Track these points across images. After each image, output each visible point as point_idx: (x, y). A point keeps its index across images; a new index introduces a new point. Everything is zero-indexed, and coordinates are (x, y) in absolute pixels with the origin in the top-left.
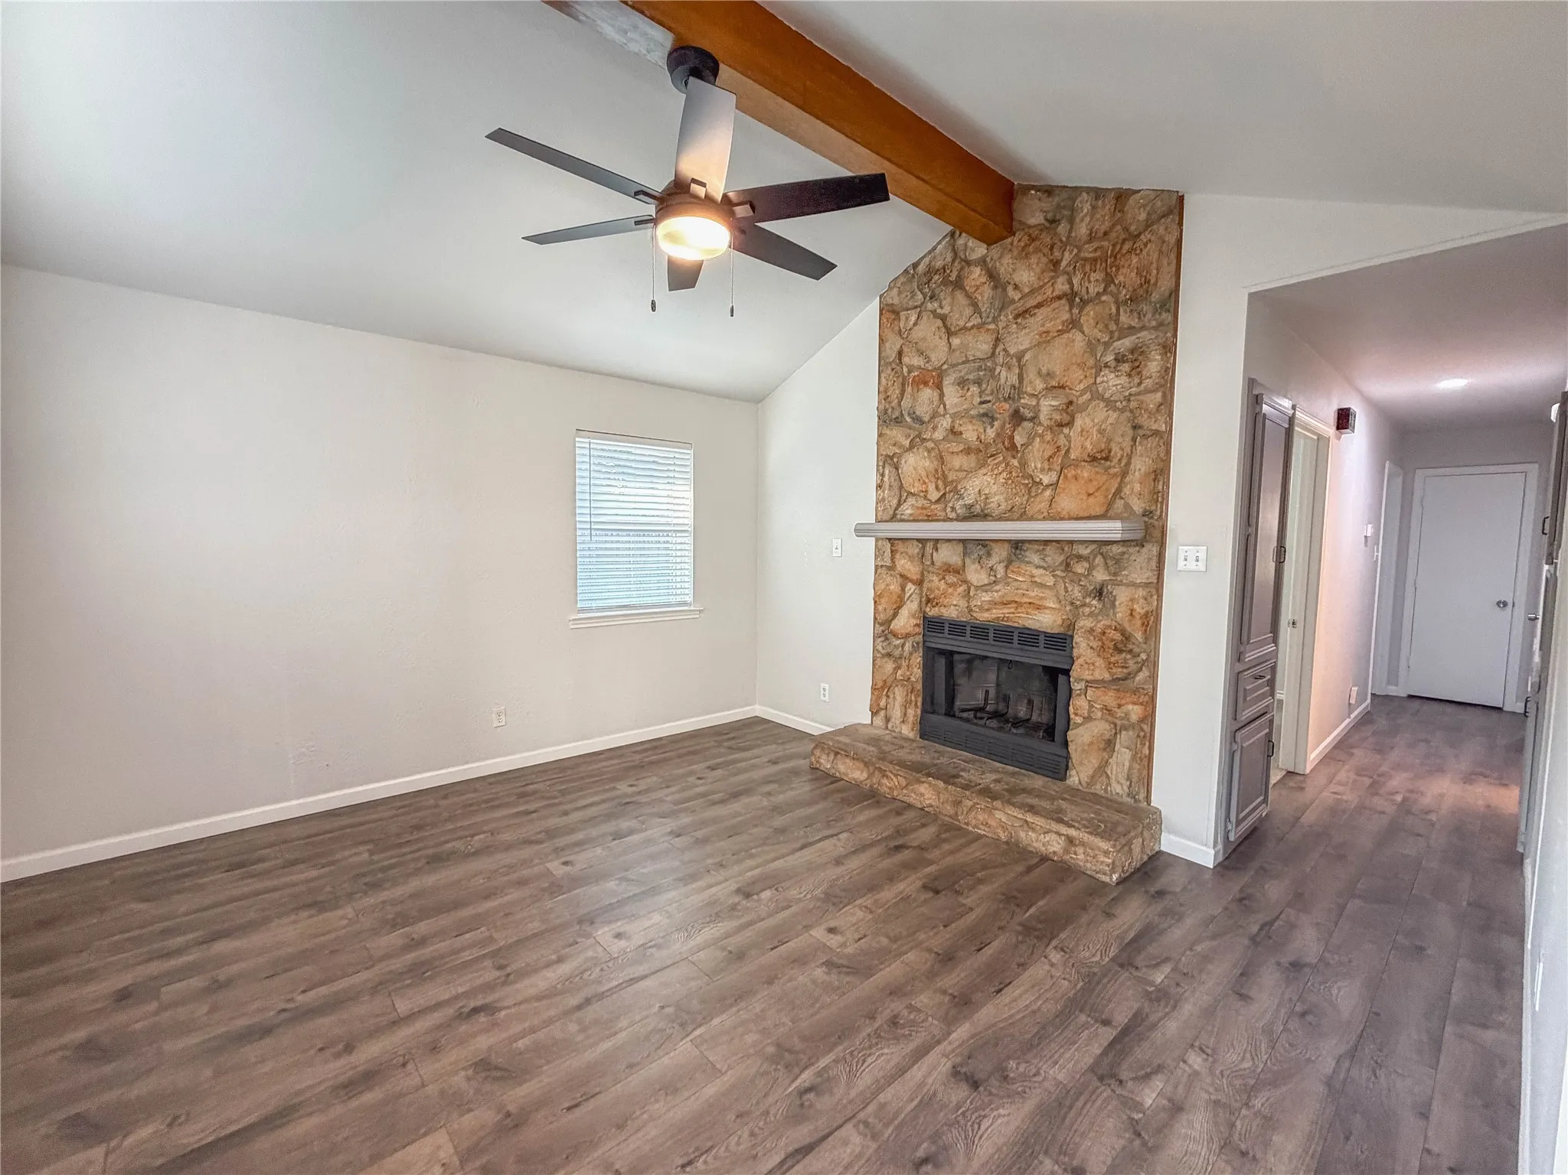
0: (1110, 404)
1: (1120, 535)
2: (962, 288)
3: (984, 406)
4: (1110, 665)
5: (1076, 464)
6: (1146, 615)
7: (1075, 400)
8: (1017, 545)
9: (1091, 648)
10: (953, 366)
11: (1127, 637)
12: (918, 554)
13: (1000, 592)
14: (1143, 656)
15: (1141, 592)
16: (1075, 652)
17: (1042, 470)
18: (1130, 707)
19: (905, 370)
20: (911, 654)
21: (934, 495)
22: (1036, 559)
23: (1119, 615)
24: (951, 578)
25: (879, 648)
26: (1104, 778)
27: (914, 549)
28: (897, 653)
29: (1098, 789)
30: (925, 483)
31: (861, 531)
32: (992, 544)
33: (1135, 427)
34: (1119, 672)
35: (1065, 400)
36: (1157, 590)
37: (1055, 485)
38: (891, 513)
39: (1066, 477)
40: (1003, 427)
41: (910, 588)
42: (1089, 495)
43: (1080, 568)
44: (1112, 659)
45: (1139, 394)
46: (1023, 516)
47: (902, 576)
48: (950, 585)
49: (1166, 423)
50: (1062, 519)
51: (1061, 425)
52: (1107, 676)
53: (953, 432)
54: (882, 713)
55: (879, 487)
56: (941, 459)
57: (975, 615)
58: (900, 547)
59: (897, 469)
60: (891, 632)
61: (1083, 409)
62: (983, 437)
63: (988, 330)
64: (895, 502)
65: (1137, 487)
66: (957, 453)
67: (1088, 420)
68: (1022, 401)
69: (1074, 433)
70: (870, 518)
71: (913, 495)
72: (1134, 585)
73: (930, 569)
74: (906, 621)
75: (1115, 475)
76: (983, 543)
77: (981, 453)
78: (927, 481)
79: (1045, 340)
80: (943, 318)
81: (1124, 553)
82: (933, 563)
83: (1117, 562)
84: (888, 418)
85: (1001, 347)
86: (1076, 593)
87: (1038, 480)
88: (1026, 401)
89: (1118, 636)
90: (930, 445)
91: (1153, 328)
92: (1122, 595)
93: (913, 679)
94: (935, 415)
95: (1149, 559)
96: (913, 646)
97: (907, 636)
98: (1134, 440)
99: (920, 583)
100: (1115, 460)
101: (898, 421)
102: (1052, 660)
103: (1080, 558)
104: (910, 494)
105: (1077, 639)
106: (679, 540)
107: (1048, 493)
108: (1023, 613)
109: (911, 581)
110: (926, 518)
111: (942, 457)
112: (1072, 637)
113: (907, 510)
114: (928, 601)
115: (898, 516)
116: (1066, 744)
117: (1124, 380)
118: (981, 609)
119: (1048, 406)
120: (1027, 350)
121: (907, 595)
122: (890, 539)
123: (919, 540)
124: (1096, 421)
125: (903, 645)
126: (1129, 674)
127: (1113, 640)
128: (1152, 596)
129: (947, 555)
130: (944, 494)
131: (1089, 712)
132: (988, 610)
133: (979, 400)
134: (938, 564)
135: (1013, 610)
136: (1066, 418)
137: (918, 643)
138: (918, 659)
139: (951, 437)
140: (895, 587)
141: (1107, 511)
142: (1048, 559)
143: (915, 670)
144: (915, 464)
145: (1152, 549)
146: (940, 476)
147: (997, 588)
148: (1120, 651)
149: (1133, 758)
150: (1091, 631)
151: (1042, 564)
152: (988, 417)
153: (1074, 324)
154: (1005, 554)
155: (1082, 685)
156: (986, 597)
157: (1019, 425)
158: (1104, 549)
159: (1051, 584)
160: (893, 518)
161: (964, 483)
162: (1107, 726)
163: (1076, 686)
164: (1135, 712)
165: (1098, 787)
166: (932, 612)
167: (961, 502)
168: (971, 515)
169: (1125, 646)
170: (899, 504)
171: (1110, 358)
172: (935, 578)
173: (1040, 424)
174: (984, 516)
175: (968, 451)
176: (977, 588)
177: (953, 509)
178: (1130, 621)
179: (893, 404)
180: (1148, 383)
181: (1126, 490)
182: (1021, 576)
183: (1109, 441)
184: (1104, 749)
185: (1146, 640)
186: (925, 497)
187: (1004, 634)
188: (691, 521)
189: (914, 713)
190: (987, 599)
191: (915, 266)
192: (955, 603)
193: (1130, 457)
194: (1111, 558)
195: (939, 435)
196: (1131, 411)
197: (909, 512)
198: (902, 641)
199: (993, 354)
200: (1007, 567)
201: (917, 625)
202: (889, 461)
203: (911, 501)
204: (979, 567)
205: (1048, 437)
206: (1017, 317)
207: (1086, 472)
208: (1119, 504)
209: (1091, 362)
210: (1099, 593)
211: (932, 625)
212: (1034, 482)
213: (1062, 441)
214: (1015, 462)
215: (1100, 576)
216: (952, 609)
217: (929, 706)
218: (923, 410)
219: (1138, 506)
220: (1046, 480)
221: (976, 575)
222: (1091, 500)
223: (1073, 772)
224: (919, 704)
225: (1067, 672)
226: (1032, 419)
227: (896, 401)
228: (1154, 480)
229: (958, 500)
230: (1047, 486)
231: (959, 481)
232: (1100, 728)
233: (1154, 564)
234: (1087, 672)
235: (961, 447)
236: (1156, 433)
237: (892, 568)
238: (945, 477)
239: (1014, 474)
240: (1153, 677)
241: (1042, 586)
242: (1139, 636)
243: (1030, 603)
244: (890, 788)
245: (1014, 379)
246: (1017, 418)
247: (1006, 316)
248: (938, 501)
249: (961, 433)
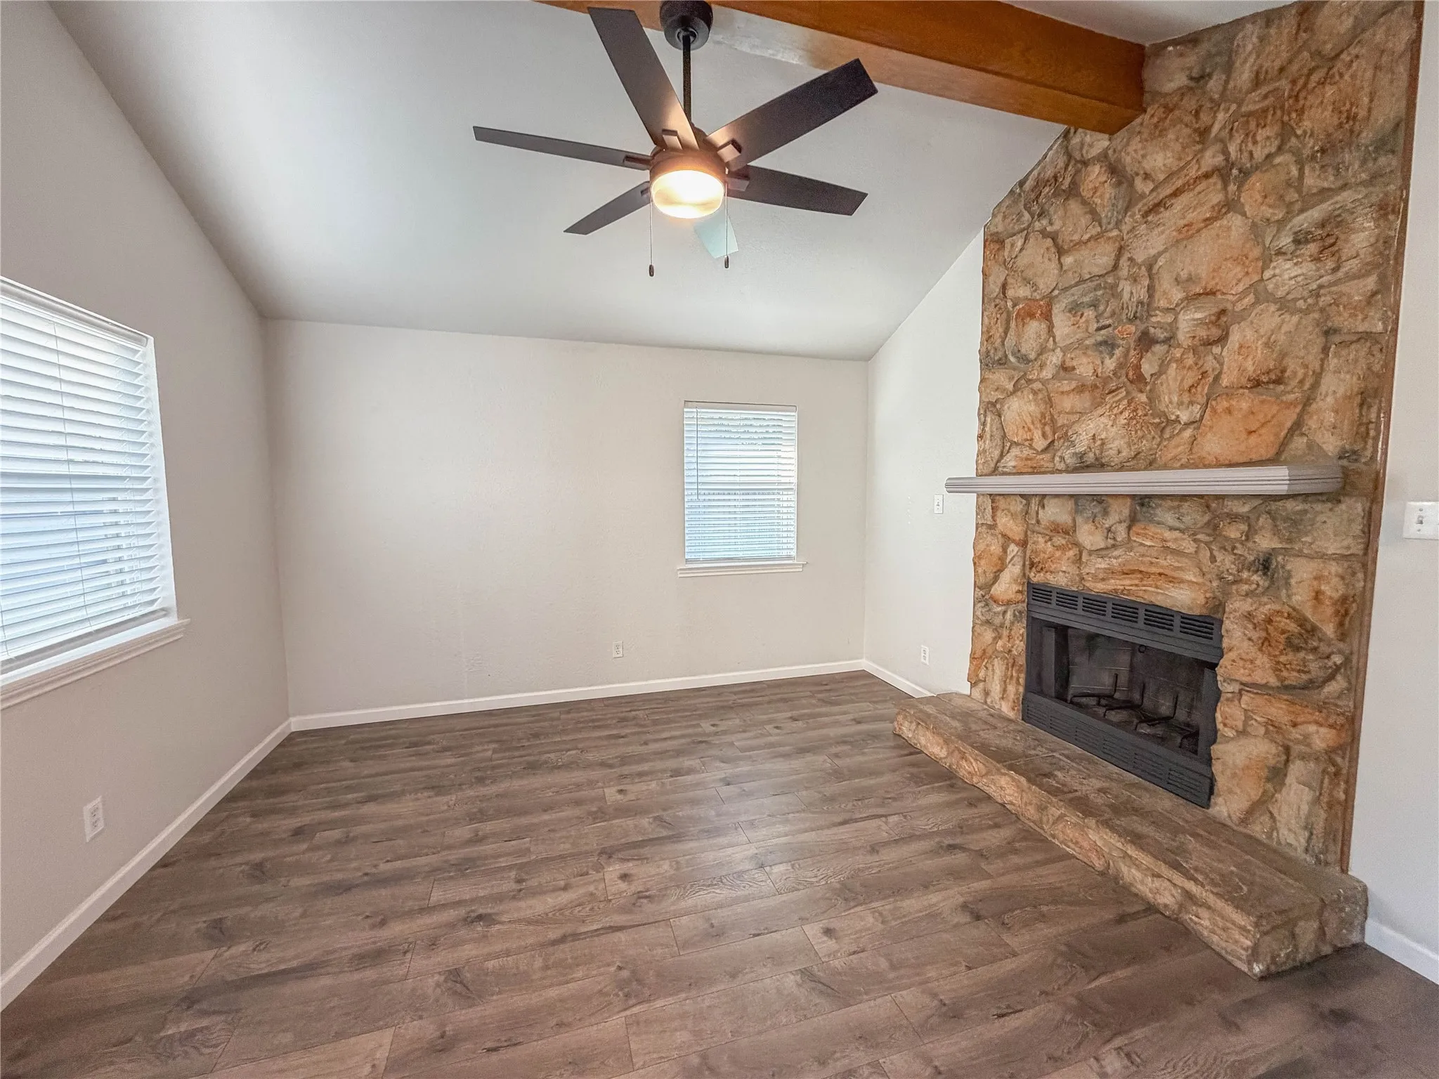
0: (1284, 305)
1: (1286, 487)
2: (1078, 195)
3: (1103, 332)
4: (1277, 668)
5: (1229, 393)
6: (1344, 599)
7: (1229, 307)
8: (1143, 502)
9: (1250, 639)
10: (1066, 289)
11: (1311, 631)
12: (1022, 511)
13: (1118, 559)
14: (1338, 659)
15: (1334, 568)
16: (1226, 643)
17: (1180, 404)
18: (1312, 728)
19: (1010, 304)
20: (1012, 623)
21: (1040, 444)
22: (1170, 518)
23: (1296, 599)
24: (1059, 540)
25: (978, 613)
26: (1266, 818)
27: (1018, 506)
28: (998, 621)
29: (1258, 829)
30: (1029, 430)
31: (955, 486)
32: (1110, 501)
33: (1327, 333)
34: (1293, 678)
35: (1215, 310)
36: (1364, 566)
37: (1196, 423)
38: (993, 465)
39: (1214, 411)
40: (1126, 355)
41: (1013, 549)
42: (1250, 433)
43: (1234, 532)
44: (1283, 659)
45: (1335, 283)
46: (1151, 465)
47: (1004, 536)
48: (1058, 548)
49: (1384, 320)
50: (1206, 466)
51: (1208, 343)
52: (1273, 681)
53: (1065, 369)
54: (981, 685)
55: (980, 437)
56: (1049, 401)
57: (1088, 585)
58: (1002, 503)
59: (1000, 416)
60: (992, 597)
61: (1241, 317)
62: (1099, 371)
63: (1109, 238)
64: (997, 453)
65: (1330, 418)
66: (1068, 393)
67: (1249, 334)
68: (1154, 319)
69: (1228, 352)
70: (968, 469)
71: (1017, 444)
72: (1323, 557)
73: (1037, 528)
74: (1007, 586)
75: (1290, 405)
76: (1099, 499)
77: (1098, 390)
78: (1032, 427)
79: (1188, 233)
80: (1054, 237)
81: (1306, 512)
82: (1038, 522)
83: (1295, 523)
84: (991, 361)
85: (1127, 255)
86: (1226, 562)
87: (1173, 417)
88: (1159, 319)
89: (1293, 627)
90: (1037, 386)
91: (1362, 183)
92: (1302, 572)
93: (1015, 652)
94: (1042, 350)
95: (1350, 521)
96: (1015, 615)
97: (1009, 603)
98: (1325, 350)
99: (1023, 544)
100: (1294, 383)
101: (1002, 362)
102: (1188, 648)
103: (1234, 518)
104: (1014, 443)
105: (1227, 624)
106: (785, 498)
107: (1188, 433)
108: (1151, 586)
109: (1014, 541)
110: (1030, 470)
111: (1050, 399)
112: (1221, 622)
113: (1010, 462)
114: (1032, 565)
115: (1000, 469)
116: (1209, 761)
117: (1308, 268)
118: (1095, 578)
119: (1189, 322)
120: (1160, 254)
121: (1009, 558)
122: (991, 495)
123: (1022, 496)
124: (1262, 331)
125: (1005, 612)
126: (1311, 681)
127: (1283, 632)
128: (1354, 574)
129: (1054, 513)
130: (1053, 442)
131: (1245, 723)
132: (1103, 580)
133: (1096, 326)
134: (1044, 523)
135: (1137, 582)
136: (1215, 332)
137: (1020, 612)
138: (1020, 629)
139: (1062, 373)
140: (995, 548)
141: (1279, 453)
142: (1187, 519)
143: (1017, 642)
144: (1020, 409)
145: (1357, 507)
146: (1048, 420)
147: (1116, 553)
148: (1298, 649)
149: (1317, 801)
150: (1249, 616)
151: (1177, 524)
152: (1108, 345)
153: (1230, 206)
154: (1126, 512)
155: (1234, 687)
156: (1102, 564)
157: (1147, 351)
158: (1274, 506)
159: (1192, 550)
160: (995, 471)
161: (1076, 427)
162: (1273, 749)
163: (1227, 688)
164: (1321, 737)
165: (1258, 828)
166: (1037, 578)
167: (1072, 450)
168: (1083, 466)
169: (1306, 643)
170: (1002, 456)
171: (1286, 241)
172: (1041, 540)
173: (1179, 346)
174: (1100, 465)
175: (1081, 389)
176: (1090, 553)
177: (1062, 458)
178: (1315, 607)
179: (996, 345)
180: (1351, 266)
181: (1312, 423)
182: (1147, 538)
183: (1283, 355)
184: (1268, 780)
185: (1343, 637)
186: (1031, 446)
187: (1126, 610)
188: (794, 480)
189: (1015, 690)
190: (1103, 566)
191: (1021, 184)
192: (1064, 569)
193: (1318, 376)
194: (1285, 520)
195: (1047, 373)
196: (1322, 310)
197: (1013, 463)
198: (1003, 608)
199: (1115, 267)
200: (1129, 528)
201: (1019, 592)
202: (991, 408)
203: (1015, 451)
204: (1093, 528)
205: (1190, 361)
206: (1146, 215)
207: (1244, 403)
208: (1299, 443)
209: (1257, 252)
210: (1265, 565)
211: (1037, 593)
212: (1168, 421)
213: (1210, 363)
214: (1143, 398)
215: (1265, 542)
216: (1061, 576)
217: (1034, 685)
218: (1029, 346)
219: (1331, 444)
220: (1184, 417)
221: (1089, 537)
222: (1253, 439)
223: (1220, 800)
224: (1022, 681)
225: (1213, 666)
226: (1167, 341)
227: (999, 340)
228: (1361, 405)
229: (1068, 448)
230: (1187, 425)
231: (1070, 426)
232: (1260, 749)
233: (1357, 528)
234: (1242, 671)
235: (1074, 384)
236: (1366, 336)
237: (992, 527)
238: (1053, 420)
239: (1140, 413)
240: (1356, 689)
241: (1177, 553)
242: (1329, 630)
243: (1160, 574)
244: (969, 773)
245: (1143, 294)
246: (1146, 341)
247: (1132, 216)
248: (1045, 450)
249: (1074, 368)
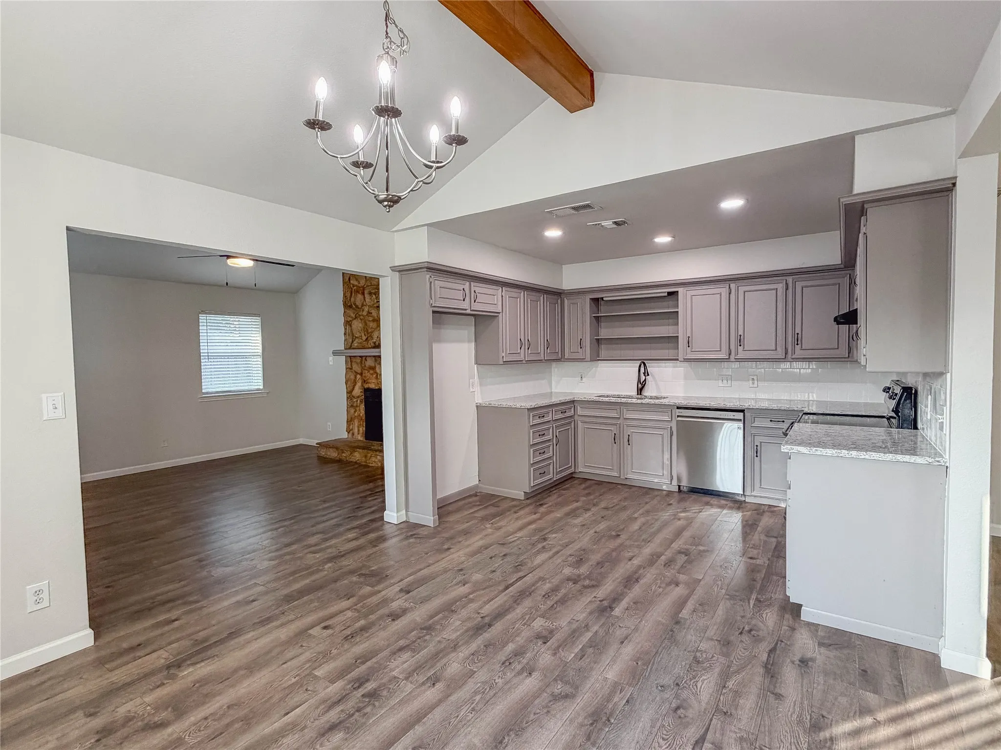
10: (368, 286)
12: (360, 362)
19: (352, 286)
20: (360, 404)
21: (364, 338)
24: (372, 372)
25: (349, 403)
27: (359, 360)
28: (355, 405)
30: (360, 333)
31: (336, 353)
38: (350, 344)
41: (358, 376)
47: (355, 372)
48: (371, 374)
53: (369, 313)
54: (351, 432)
55: (345, 334)
56: (366, 324)
58: (354, 360)
59: (351, 326)
60: (353, 396)
64: (351, 340)
66: (370, 321)
70: (341, 347)
73: (365, 368)
74: (357, 391)
82: (365, 366)
84: (347, 305)
90: (362, 317)
93: (361, 415)
94: (363, 305)
96: (360, 401)
97: (358, 397)
99: (361, 374)
101: (350, 307)
104: (356, 337)
106: (255, 360)
109: (358, 374)
110: (362, 347)
114: (364, 381)
115: (353, 347)
121: (357, 379)
122: (350, 357)
123: (360, 357)
125: (357, 401)
129: (370, 362)
130: (367, 337)
133: (376, 301)
134: (367, 366)
137: (362, 400)
138: (363, 406)
140: (352, 377)
143: (362, 411)
144: (357, 325)
160: (350, 348)
166: (366, 386)
170: (353, 342)
172: (366, 372)
177: (370, 343)
179: (348, 300)
186: (361, 339)
188: (261, 351)
189: (362, 429)
192: (373, 381)
195: (365, 313)
197: (356, 345)
198: (357, 399)
201: (361, 392)
202: (348, 323)
203: (357, 340)
204: (380, 367)
211: (367, 392)
216: (372, 384)
218: (359, 303)
221: (379, 369)
224: (364, 425)
227: (349, 298)
229: (371, 340)
231: (372, 332)
235: (372, 319)
237: (351, 369)
238: (367, 330)
244: (345, 457)
248: (365, 341)
249: (372, 313)
